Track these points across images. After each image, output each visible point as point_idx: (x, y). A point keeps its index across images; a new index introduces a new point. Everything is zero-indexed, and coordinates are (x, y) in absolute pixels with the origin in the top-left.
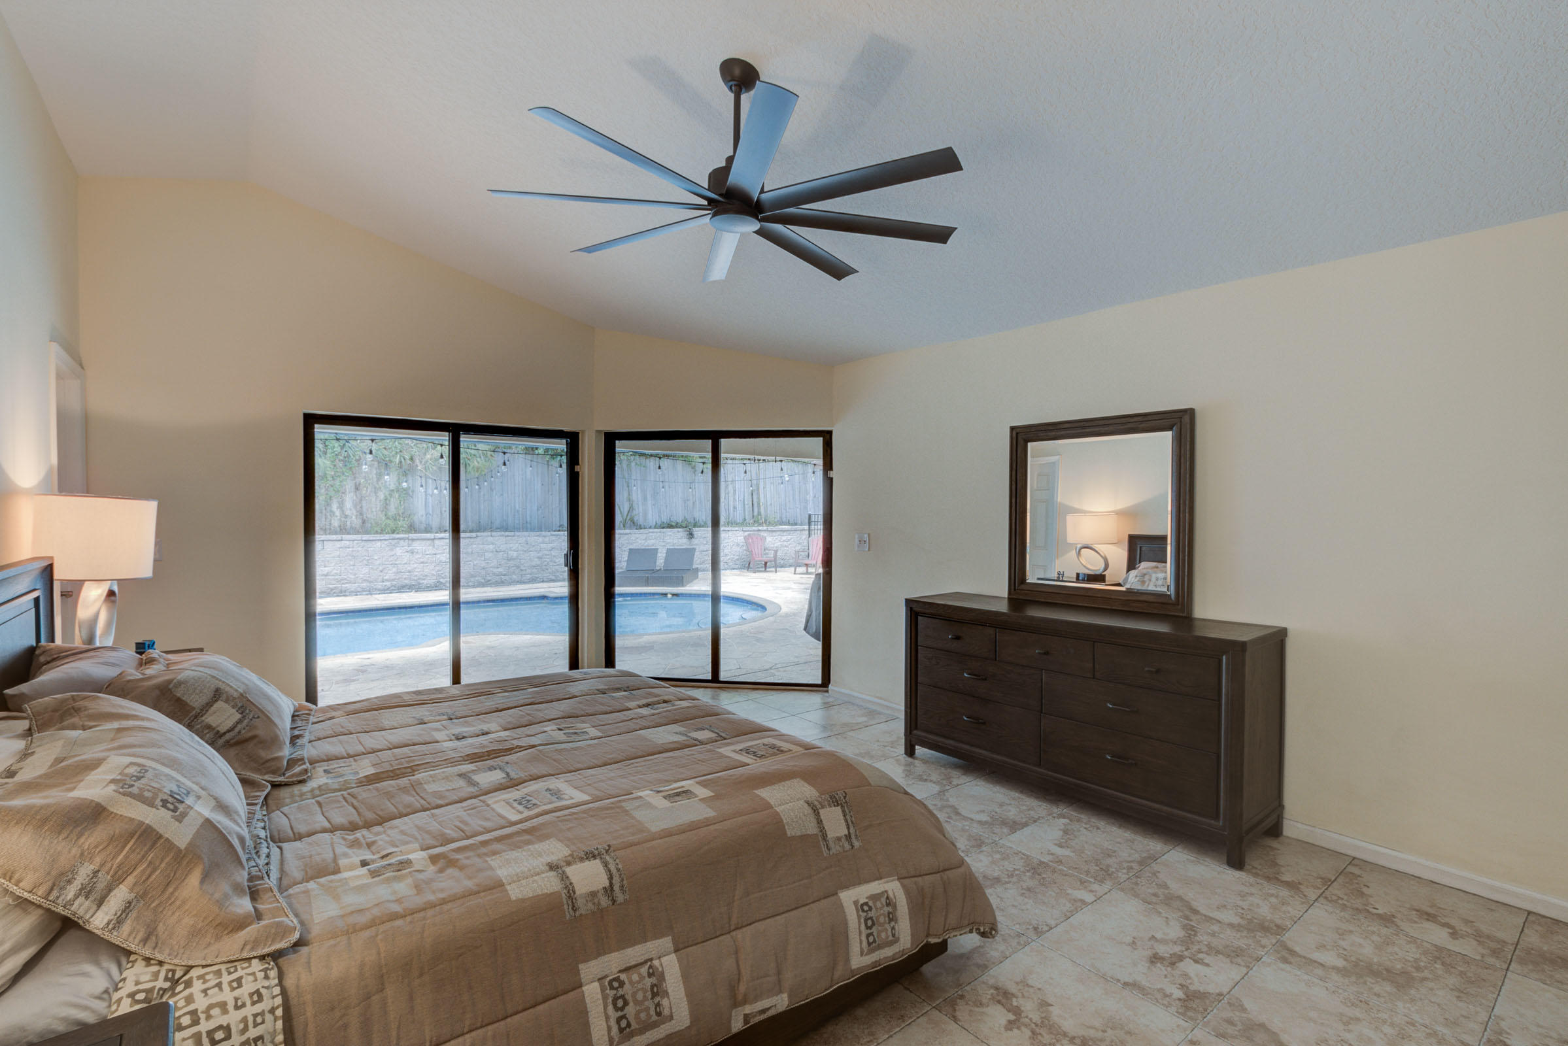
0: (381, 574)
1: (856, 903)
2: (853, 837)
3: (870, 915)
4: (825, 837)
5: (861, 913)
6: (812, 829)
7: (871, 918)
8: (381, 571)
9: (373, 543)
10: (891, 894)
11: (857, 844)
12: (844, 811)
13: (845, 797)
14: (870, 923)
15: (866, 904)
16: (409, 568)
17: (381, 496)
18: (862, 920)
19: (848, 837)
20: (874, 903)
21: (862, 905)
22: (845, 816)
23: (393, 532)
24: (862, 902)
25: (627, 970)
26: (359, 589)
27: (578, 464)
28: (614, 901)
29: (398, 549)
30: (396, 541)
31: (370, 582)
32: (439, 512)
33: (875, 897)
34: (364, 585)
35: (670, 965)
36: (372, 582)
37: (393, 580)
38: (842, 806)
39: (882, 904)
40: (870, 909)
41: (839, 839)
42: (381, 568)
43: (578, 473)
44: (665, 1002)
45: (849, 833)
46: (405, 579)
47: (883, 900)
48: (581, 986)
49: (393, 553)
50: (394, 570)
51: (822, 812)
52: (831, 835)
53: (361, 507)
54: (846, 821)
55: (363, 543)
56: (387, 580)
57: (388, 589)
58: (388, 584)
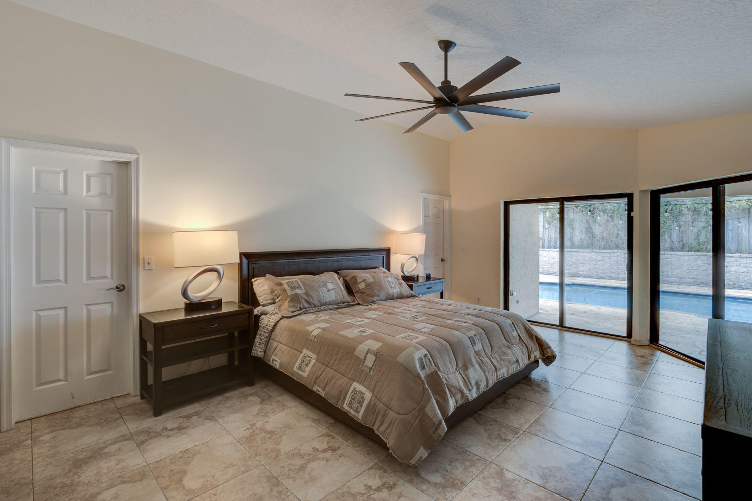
0: (688, 274)
1: (355, 388)
2: (372, 370)
3: (354, 395)
4: (364, 362)
5: (353, 392)
6: (362, 357)
7: (354, 396)
8: (688, 273)
9: (684, 257)
10: (365, 396)
11: (371, 373)
12: (376, 360)
13: (381, 356)
14: (353, 397)
15: (357, 391)
16: (706, 273)
17: (696, 230)
18: (352, 395)
19: (371, 368)
20: (359, 393)
21: (356, 391)
22: (375, 361)
23: (698, 251)
24: (357, 390)
25: (308, 356)
26: (673, 281)
27: (633, 211)
28: (314, 340)
29: (699, 261)
30: (698, 256)
31: (680, 278)
32: (736, 241)
33: (361, 392)
34: (676, 279)
35: (313, 361)
36: (682, 278)
37: (695, 278)
38: (377, 358)
39: (360, 396)
40: (356, 394)
41: (367, 366)
42: (688, 271)
43: (633, 217)
44: (306, 368)
45: (372, 368)
46: (703, 279)
47: (362, 395)
48: (302, 353)
49: (696, 263)
50: (696, 273)
51: (369, 354)
52: (366, 363)
53: (682, 237)
54: (374, 363)
55: (677, 257)
56: (691, 278)
57: (692, 283)
58: (692, 280)
